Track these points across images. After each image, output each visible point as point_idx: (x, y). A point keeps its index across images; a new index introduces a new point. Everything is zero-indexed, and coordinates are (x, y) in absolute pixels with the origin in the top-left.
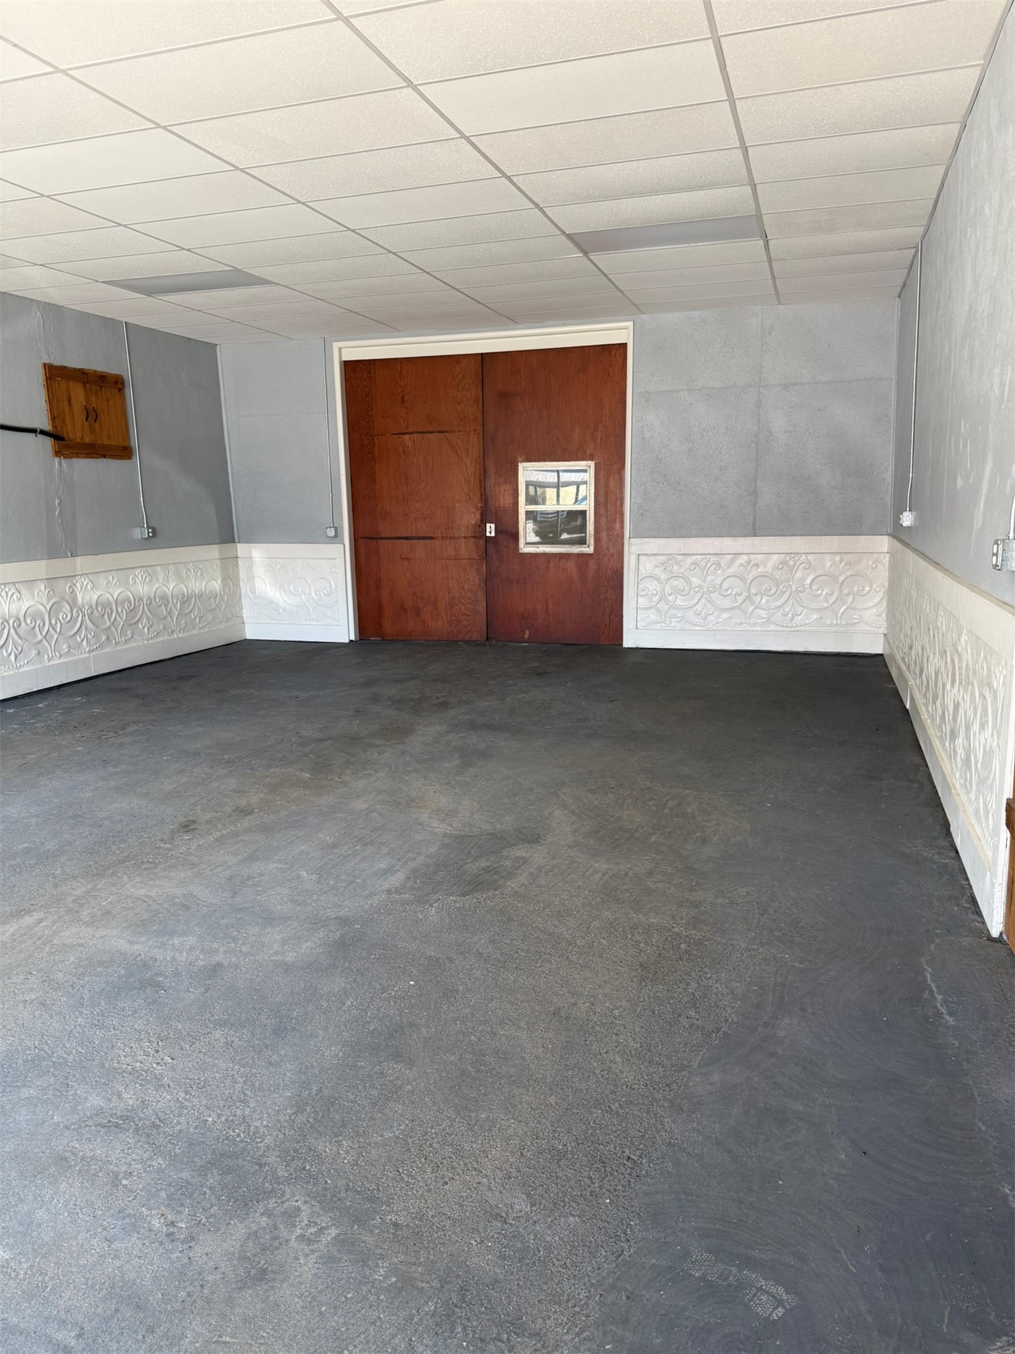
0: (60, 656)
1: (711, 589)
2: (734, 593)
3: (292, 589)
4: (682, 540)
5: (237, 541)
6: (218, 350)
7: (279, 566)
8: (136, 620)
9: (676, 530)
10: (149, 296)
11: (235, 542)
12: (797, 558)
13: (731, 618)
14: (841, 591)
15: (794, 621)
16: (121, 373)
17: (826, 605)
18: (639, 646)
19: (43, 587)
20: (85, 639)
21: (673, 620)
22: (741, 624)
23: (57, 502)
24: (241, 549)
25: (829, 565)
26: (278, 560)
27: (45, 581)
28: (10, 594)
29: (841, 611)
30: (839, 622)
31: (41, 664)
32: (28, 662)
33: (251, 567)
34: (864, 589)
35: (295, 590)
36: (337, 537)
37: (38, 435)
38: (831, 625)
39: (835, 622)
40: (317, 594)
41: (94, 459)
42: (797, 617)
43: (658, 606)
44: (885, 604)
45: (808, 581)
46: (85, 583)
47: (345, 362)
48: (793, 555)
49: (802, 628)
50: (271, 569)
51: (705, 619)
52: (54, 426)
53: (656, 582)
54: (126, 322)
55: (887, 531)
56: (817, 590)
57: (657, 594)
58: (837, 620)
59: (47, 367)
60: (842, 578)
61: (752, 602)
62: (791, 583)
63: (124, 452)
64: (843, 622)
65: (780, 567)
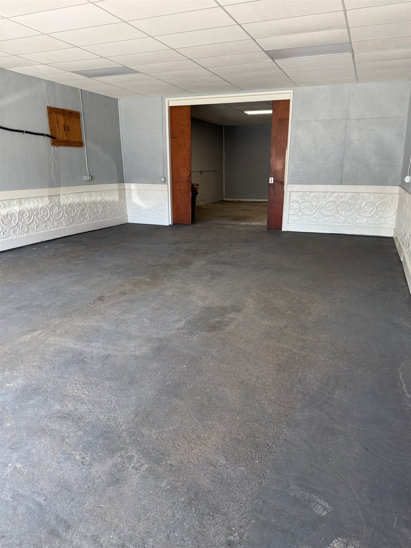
0: (54, 227)
1: (321, 207)
2: (331, 209)
3: (147, 203)
4: (310, 186)
5: (125, 182)
6: (118, 101)
7: (141, 193)
8: (85, 213)
9: (308, 181)
10: (90, 78)
11: (124, 183)
12: (359, 195)
13: (329, 220)
14: (377, 209)
15: (356, 222)
16: (79, 111)
17: (370, 215)
18: (289, 231)
19: (47, 199)
20: (64, 221)
21: (303, 220)
22: (333, 222)
23: (53, 164)
24: (127, 185)
25: (373, 198)
26: (141, 191)
27: (48, 197)
28: (34, 202)
29: (376, 218)
30: (375, 223)
31: (46, 230)
32: (41, 229)
33: (130, 193)
34: (387, 209)
35: (148, 203)
36: (165, 182)
37: (45, 136)
38: (372, 224)
39: (373, 223)
40: (156, 205)
41: (67, 147)
42: (357, 220)
43: (298, 214)
44: (395, 216)
45: (363, 205)
46: (64, 198)
47: (170, 107)
48: (357, 193)
49: (359, 225)
50: (138, 194)
51: (318, 219)
52: (52, 133)
53: (298, 203)
54: (81, 89)
55: (398, 184)
56: (367, 209)
57: (297, 209)
58: (374, 222)
59: (48, 108)
60: (377, 204)
61: (338, 213)
62: (356, 205)
63: (80, 144)
64: (377, 223)
65: (351, 198)
